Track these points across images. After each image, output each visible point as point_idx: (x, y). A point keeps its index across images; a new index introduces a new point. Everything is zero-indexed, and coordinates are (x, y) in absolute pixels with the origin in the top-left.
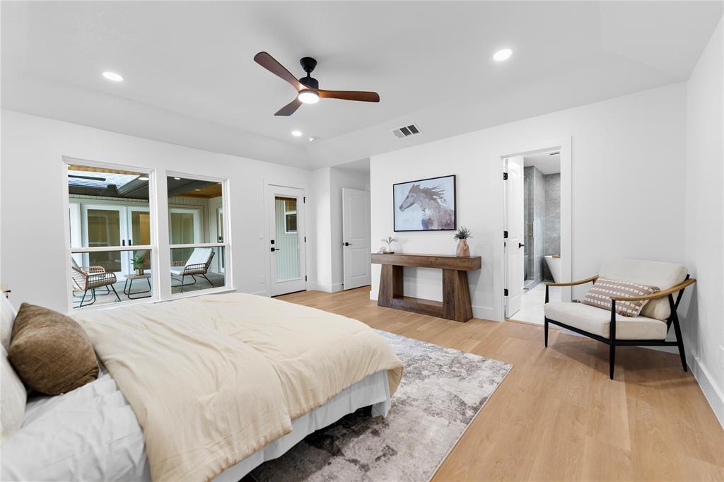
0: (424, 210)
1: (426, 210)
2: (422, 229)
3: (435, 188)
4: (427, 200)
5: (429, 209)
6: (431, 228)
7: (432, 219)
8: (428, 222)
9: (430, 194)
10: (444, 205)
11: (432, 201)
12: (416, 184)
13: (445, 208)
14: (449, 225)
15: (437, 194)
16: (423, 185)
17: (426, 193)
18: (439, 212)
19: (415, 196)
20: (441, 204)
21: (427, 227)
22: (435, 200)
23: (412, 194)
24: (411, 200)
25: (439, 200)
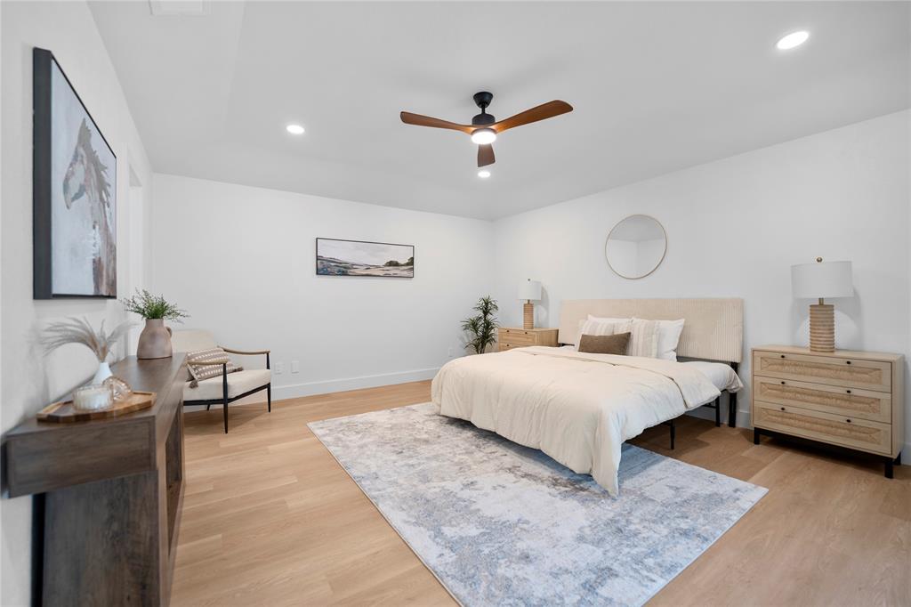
8: (99, 271)
14: (113, 284)
18: (107, 244)
20: (108, 222)
25: (106, 208)
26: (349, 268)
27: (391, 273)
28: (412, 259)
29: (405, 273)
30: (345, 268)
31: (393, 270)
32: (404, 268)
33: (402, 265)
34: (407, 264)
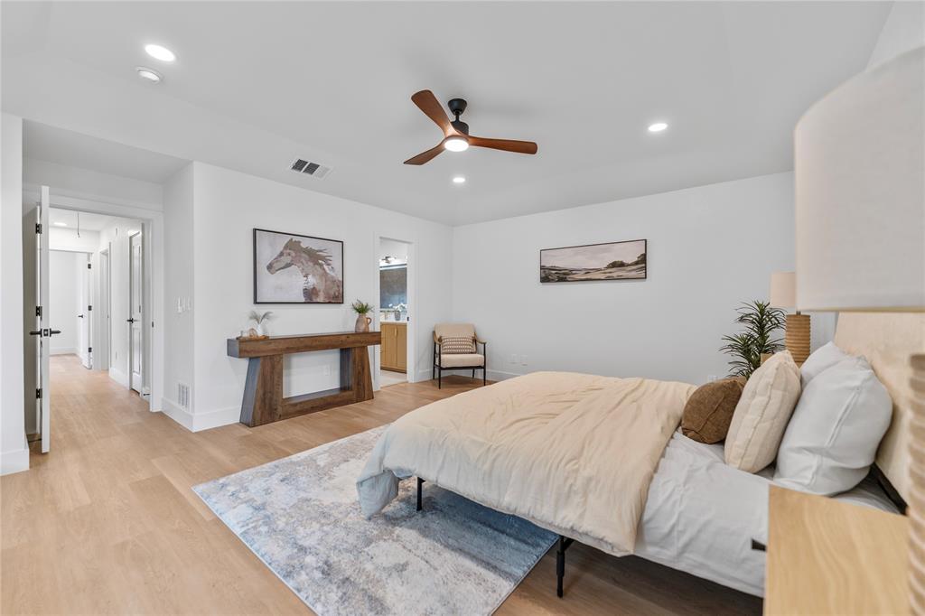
0: (306, 276)
1: (310, 277)
2: (304, 301)
3: (321, 251)
4: (311, 264)
5: (314, 275)
6: (315, 301)
7: (318, 288)
8: (312, 293)
9: (315, 257)
10: (333, 274)
11: (317, 266)
12: (295, 239)
13: (333, 277)
14: (337, 297)
15: (323, 258)
16: (305, 244)
17: (309, 255)
18: (326, 281)
19: (293, 254)
20: (328, 271)
21: (310, 297)
22: (321, 265)
23: (288, 251)
24: (287, 259)
25: (325, 267)
26: (568, 274)
27: (615, 275)
28: (644, 256)
29: (633, 274)
30: (564, 274)
31: (616, 273)
32: (629, 268)
33: (629, 265)
34: (637, 263)
